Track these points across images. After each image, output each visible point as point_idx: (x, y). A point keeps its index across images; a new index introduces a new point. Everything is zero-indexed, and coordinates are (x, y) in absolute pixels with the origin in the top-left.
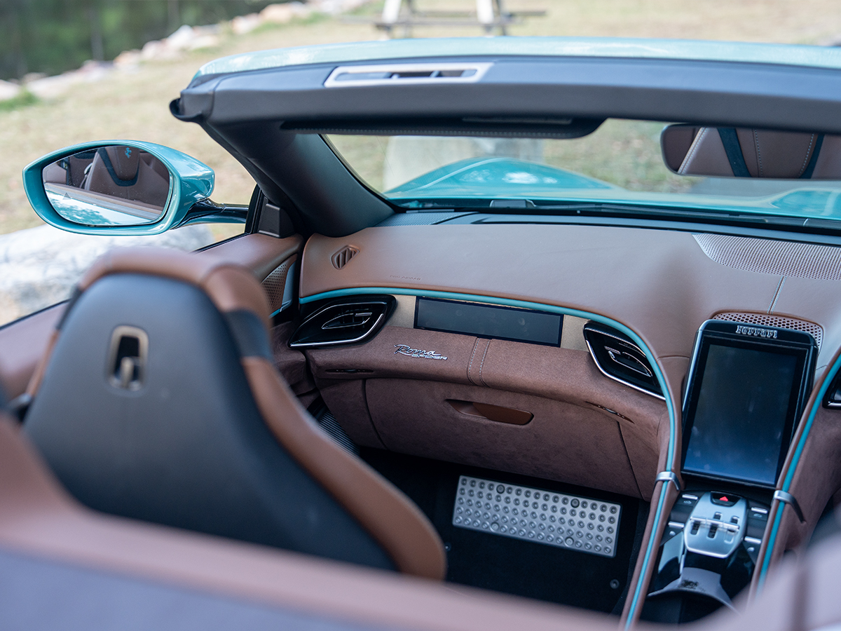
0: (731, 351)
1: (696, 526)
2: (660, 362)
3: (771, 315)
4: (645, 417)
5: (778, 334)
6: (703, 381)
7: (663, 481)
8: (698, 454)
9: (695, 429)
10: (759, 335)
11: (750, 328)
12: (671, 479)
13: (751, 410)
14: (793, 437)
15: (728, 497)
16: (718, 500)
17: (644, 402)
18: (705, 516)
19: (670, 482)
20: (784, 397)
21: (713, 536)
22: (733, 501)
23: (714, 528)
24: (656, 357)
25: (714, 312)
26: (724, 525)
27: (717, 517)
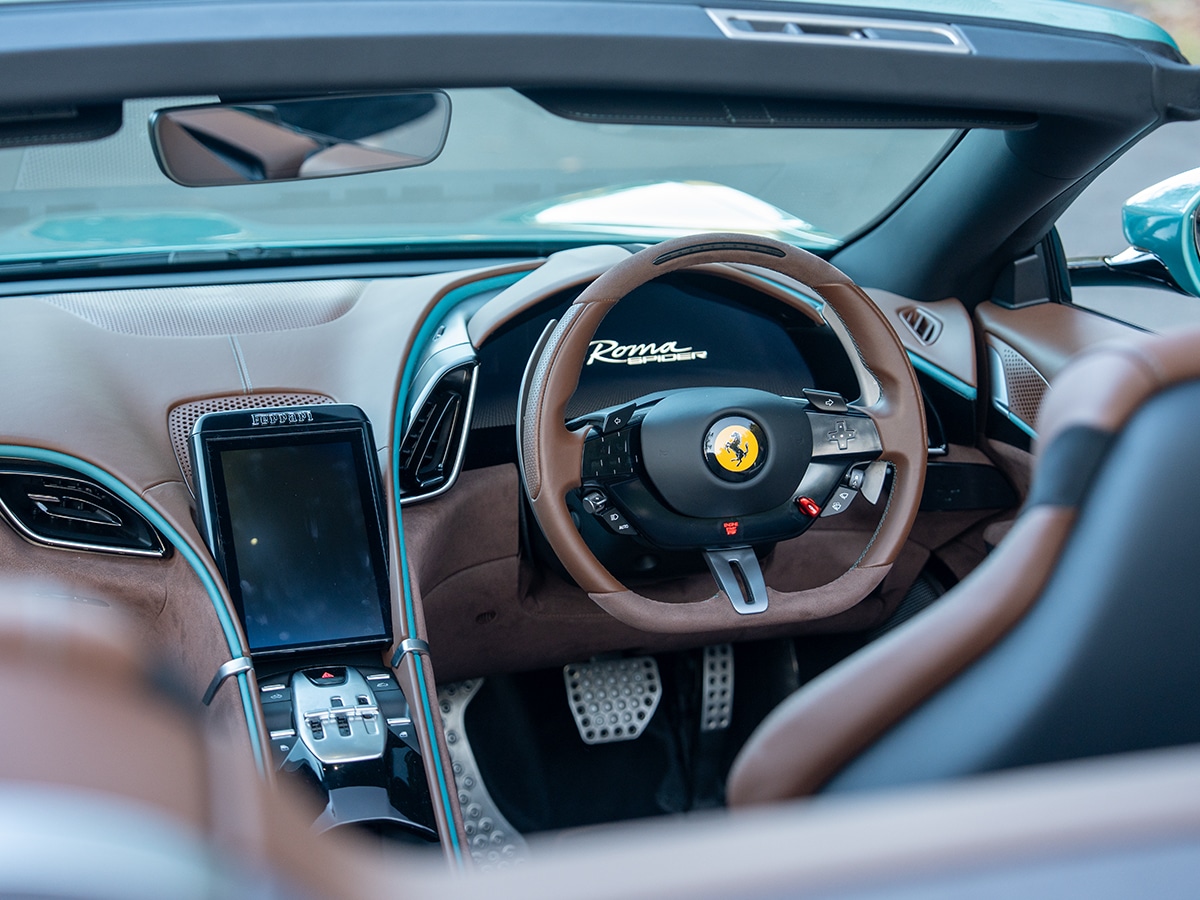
0: (256, 455)
1: (316, 725)
2: (149, 497)
3: (251, 394)
4: (135, 590)
5: (314, 415)
6: (230, 508)
7: (236, 675)
8: (263, 620)
9: (244, 584)
10: (287, 422)
11: (271, 415)
12: (247, 667)
13: (315, 534)
14: (388, 558)
15: (329, 671)
16: (320, 680)
17: (125, 567)
18: (318, 707)
19: (249, 673)
20: (354, 504)
21: (348, 733)
22: (340, 676)
23: (342, 721)
24: (140, 491)
25: (167, 406)
26: (353, 712)
27: (336, 703)
